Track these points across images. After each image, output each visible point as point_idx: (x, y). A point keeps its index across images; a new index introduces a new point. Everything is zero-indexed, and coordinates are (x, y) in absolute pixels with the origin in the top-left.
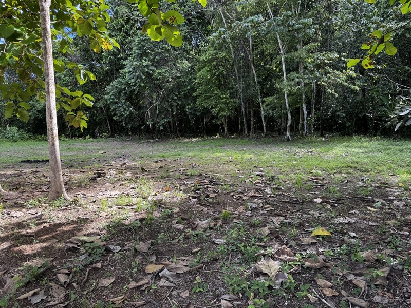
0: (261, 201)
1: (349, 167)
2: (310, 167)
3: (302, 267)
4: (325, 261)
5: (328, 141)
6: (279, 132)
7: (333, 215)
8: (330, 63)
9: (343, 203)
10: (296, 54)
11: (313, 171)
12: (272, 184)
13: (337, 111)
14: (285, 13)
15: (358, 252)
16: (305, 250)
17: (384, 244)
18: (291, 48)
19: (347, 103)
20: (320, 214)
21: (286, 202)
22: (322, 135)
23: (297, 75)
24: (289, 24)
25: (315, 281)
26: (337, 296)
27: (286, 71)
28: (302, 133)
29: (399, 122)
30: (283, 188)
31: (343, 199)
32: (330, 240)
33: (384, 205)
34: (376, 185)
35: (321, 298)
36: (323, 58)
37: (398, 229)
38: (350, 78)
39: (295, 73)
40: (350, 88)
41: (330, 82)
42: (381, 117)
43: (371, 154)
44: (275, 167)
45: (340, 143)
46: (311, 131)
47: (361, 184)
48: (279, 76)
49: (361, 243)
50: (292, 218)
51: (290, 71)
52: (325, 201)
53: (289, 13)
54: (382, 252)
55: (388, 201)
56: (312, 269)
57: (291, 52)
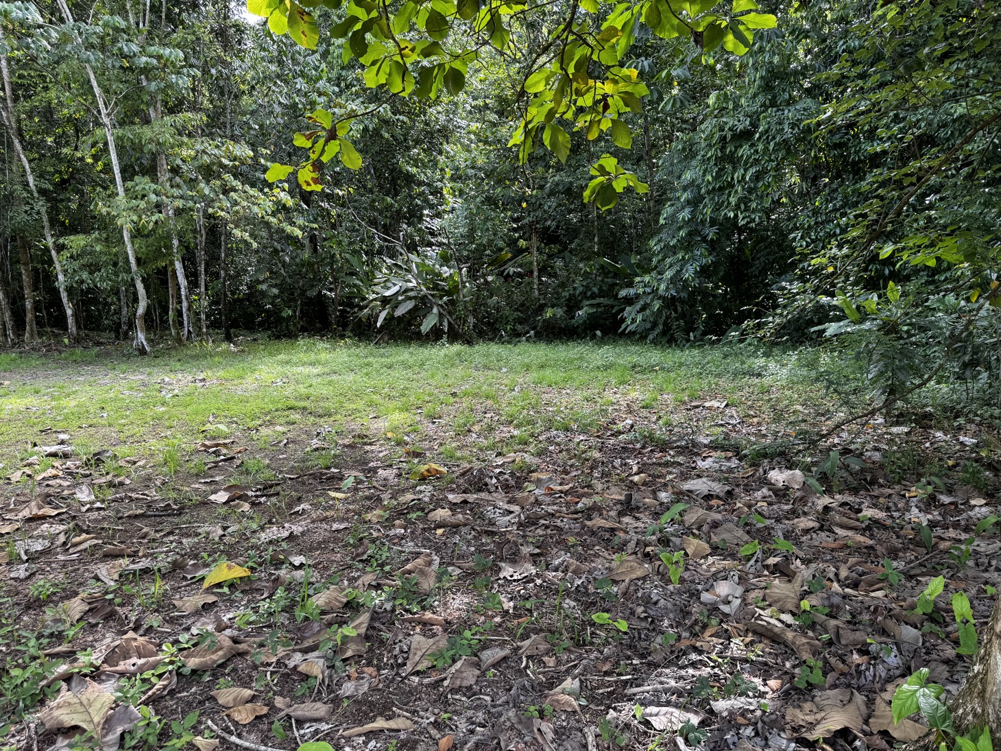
0: (62, 528)
1: (290, 409)
2: (200, 418)
3: (179, 674)
4: (235, 641)
5: (243, 351)
6: (117, 332)
7: (255, 526)
8: (235, 167)
9: (278, 494)
10: (147, 132)
11: (208, 426)
12: (96, 474)
13: (259, 282)
14: (107, 17)
15: (309, 596)
16: (188, 629)
17: (361, 566)
18: (133, 113)
19: (280, 265)
20: (225, 529)
21: (136, 517)
22: (229, 338)
23: (154, 186)
24: (120, 49)
25: (213, 699)
26: (265, 716)
27: (123, 171)
28: (178, 333)
29: (384, 309)
30: (128, 482)
31: (279, 484)
32: (247, 588)
33: (361, 482)
34: (347, 442)
35: (226, 736)
36: (216, 151)
37: (385, 527)
38: (281, 208)
39: (147, 179)
40: (283, 231)
41: (237, 212)
42: (351, 298)
43: (334, 377)
44: (104, 426)
45: (271, 354)
46: (200, 328)
47: (316, 443)
48: (104, 181)
49: (315, 576)
50: (152, 554)
51: (135, 173)
52: (237, 496)
53: (119, 21)
54: (356, 584)
55: (369, 472)
56: (205, 671)
57: (133, 123)
